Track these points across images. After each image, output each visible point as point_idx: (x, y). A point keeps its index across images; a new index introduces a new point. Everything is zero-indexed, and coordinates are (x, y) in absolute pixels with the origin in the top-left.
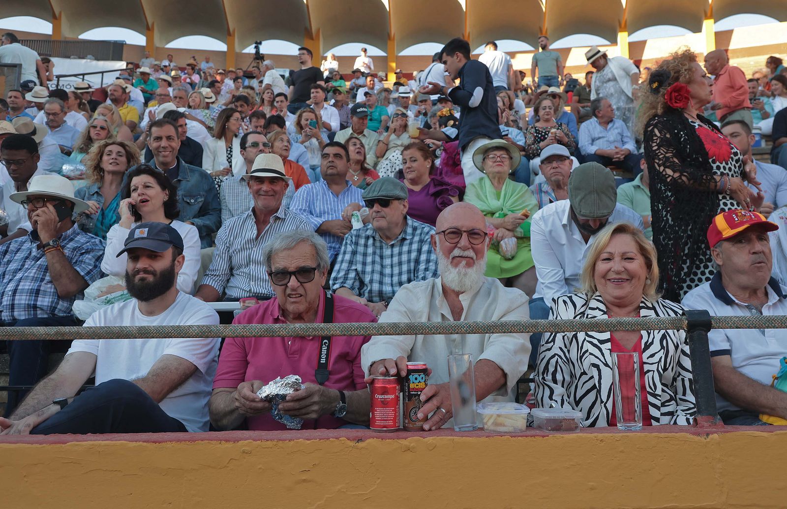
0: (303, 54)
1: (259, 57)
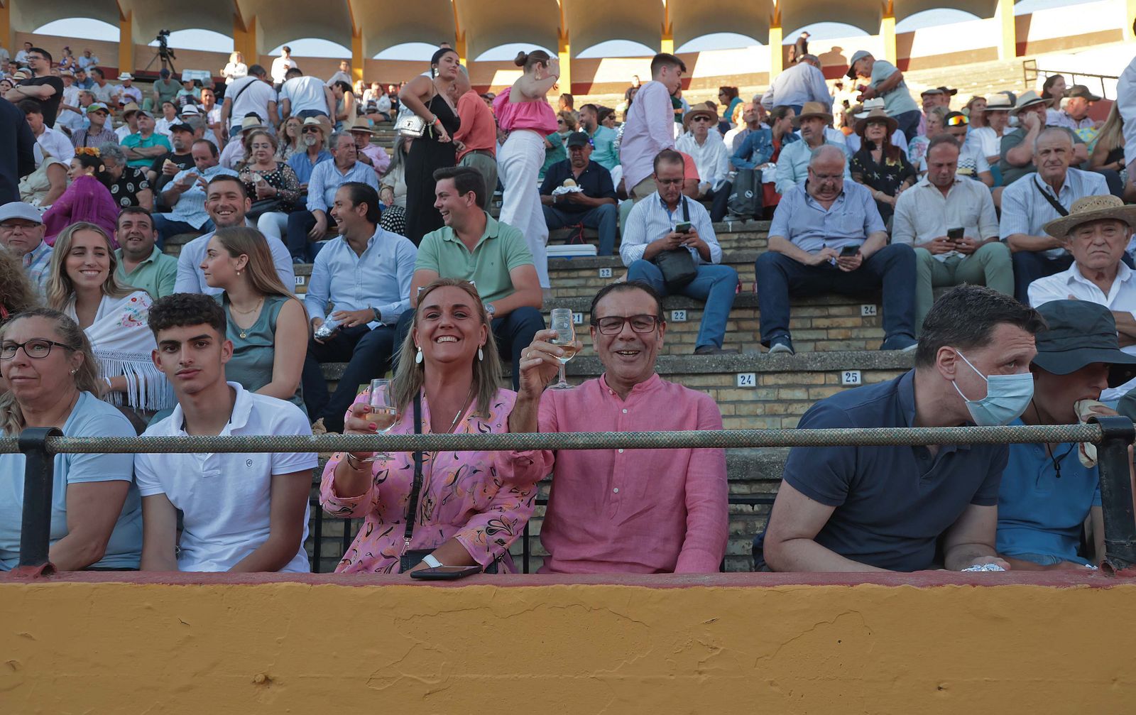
0: (37, 58)
1: (165, 53)
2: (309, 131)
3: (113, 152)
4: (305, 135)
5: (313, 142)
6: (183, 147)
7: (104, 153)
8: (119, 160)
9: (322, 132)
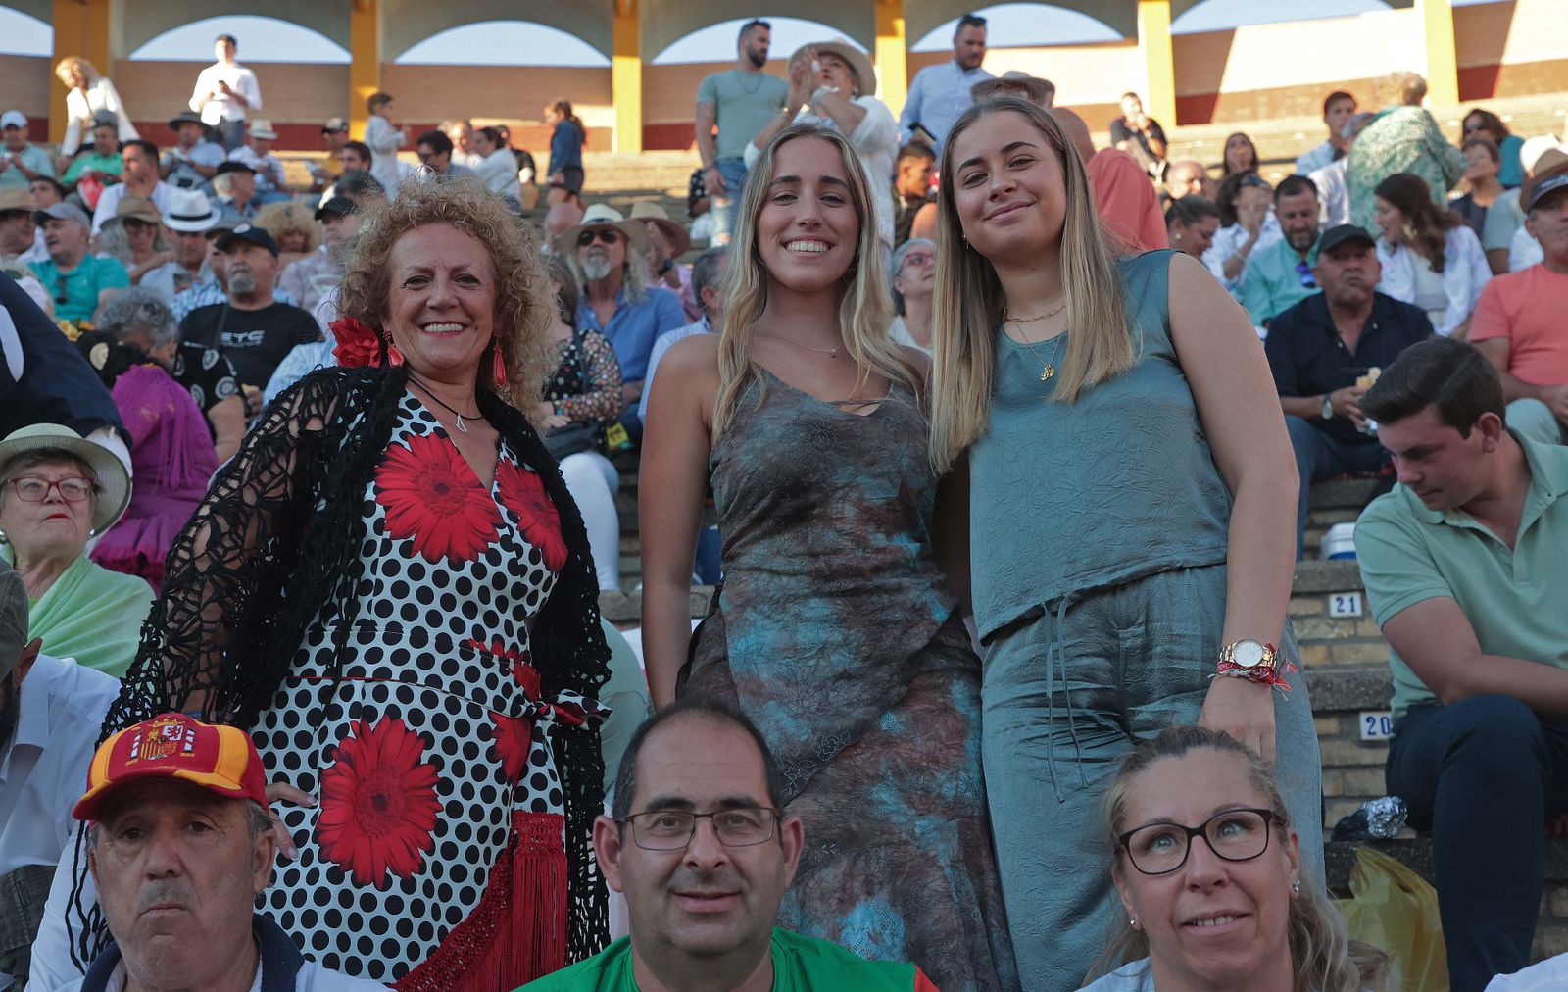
2: (597, 241)
3: (142, 314)
4: (585, 249)
5: (605, 271)
6: (252, 288)
7: (123, 319)
8: (160, 331)
9: (626, 240)
